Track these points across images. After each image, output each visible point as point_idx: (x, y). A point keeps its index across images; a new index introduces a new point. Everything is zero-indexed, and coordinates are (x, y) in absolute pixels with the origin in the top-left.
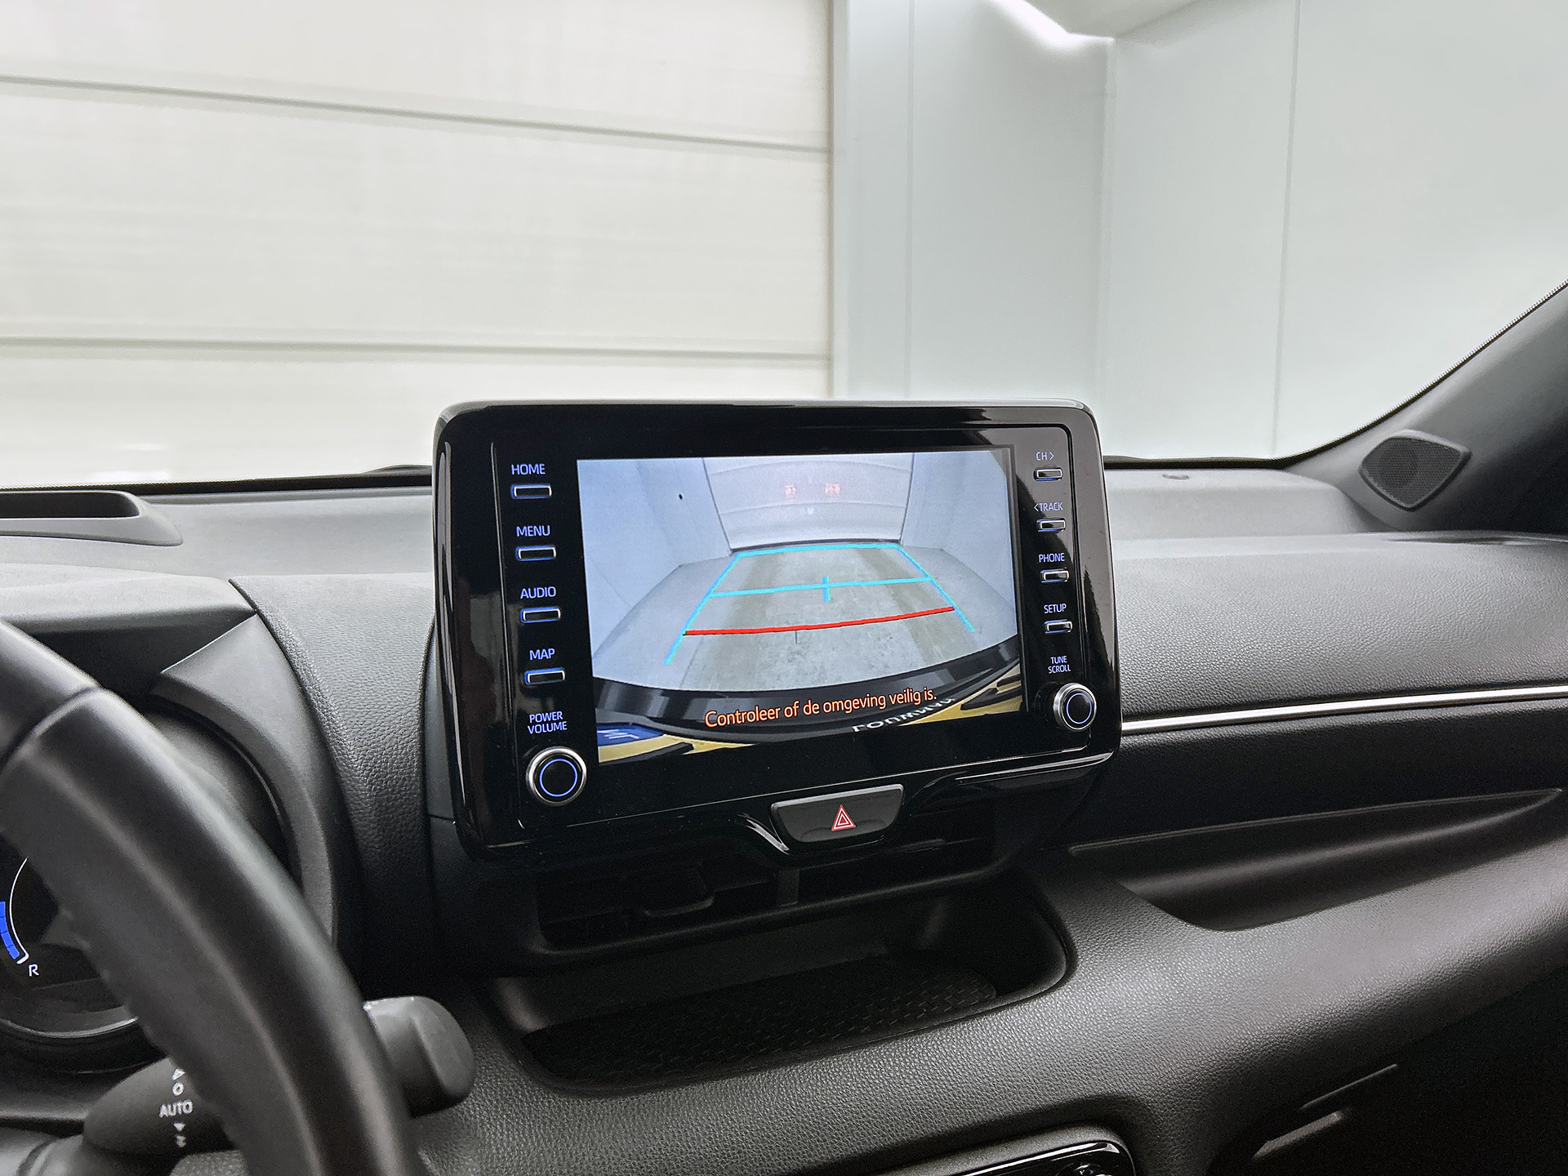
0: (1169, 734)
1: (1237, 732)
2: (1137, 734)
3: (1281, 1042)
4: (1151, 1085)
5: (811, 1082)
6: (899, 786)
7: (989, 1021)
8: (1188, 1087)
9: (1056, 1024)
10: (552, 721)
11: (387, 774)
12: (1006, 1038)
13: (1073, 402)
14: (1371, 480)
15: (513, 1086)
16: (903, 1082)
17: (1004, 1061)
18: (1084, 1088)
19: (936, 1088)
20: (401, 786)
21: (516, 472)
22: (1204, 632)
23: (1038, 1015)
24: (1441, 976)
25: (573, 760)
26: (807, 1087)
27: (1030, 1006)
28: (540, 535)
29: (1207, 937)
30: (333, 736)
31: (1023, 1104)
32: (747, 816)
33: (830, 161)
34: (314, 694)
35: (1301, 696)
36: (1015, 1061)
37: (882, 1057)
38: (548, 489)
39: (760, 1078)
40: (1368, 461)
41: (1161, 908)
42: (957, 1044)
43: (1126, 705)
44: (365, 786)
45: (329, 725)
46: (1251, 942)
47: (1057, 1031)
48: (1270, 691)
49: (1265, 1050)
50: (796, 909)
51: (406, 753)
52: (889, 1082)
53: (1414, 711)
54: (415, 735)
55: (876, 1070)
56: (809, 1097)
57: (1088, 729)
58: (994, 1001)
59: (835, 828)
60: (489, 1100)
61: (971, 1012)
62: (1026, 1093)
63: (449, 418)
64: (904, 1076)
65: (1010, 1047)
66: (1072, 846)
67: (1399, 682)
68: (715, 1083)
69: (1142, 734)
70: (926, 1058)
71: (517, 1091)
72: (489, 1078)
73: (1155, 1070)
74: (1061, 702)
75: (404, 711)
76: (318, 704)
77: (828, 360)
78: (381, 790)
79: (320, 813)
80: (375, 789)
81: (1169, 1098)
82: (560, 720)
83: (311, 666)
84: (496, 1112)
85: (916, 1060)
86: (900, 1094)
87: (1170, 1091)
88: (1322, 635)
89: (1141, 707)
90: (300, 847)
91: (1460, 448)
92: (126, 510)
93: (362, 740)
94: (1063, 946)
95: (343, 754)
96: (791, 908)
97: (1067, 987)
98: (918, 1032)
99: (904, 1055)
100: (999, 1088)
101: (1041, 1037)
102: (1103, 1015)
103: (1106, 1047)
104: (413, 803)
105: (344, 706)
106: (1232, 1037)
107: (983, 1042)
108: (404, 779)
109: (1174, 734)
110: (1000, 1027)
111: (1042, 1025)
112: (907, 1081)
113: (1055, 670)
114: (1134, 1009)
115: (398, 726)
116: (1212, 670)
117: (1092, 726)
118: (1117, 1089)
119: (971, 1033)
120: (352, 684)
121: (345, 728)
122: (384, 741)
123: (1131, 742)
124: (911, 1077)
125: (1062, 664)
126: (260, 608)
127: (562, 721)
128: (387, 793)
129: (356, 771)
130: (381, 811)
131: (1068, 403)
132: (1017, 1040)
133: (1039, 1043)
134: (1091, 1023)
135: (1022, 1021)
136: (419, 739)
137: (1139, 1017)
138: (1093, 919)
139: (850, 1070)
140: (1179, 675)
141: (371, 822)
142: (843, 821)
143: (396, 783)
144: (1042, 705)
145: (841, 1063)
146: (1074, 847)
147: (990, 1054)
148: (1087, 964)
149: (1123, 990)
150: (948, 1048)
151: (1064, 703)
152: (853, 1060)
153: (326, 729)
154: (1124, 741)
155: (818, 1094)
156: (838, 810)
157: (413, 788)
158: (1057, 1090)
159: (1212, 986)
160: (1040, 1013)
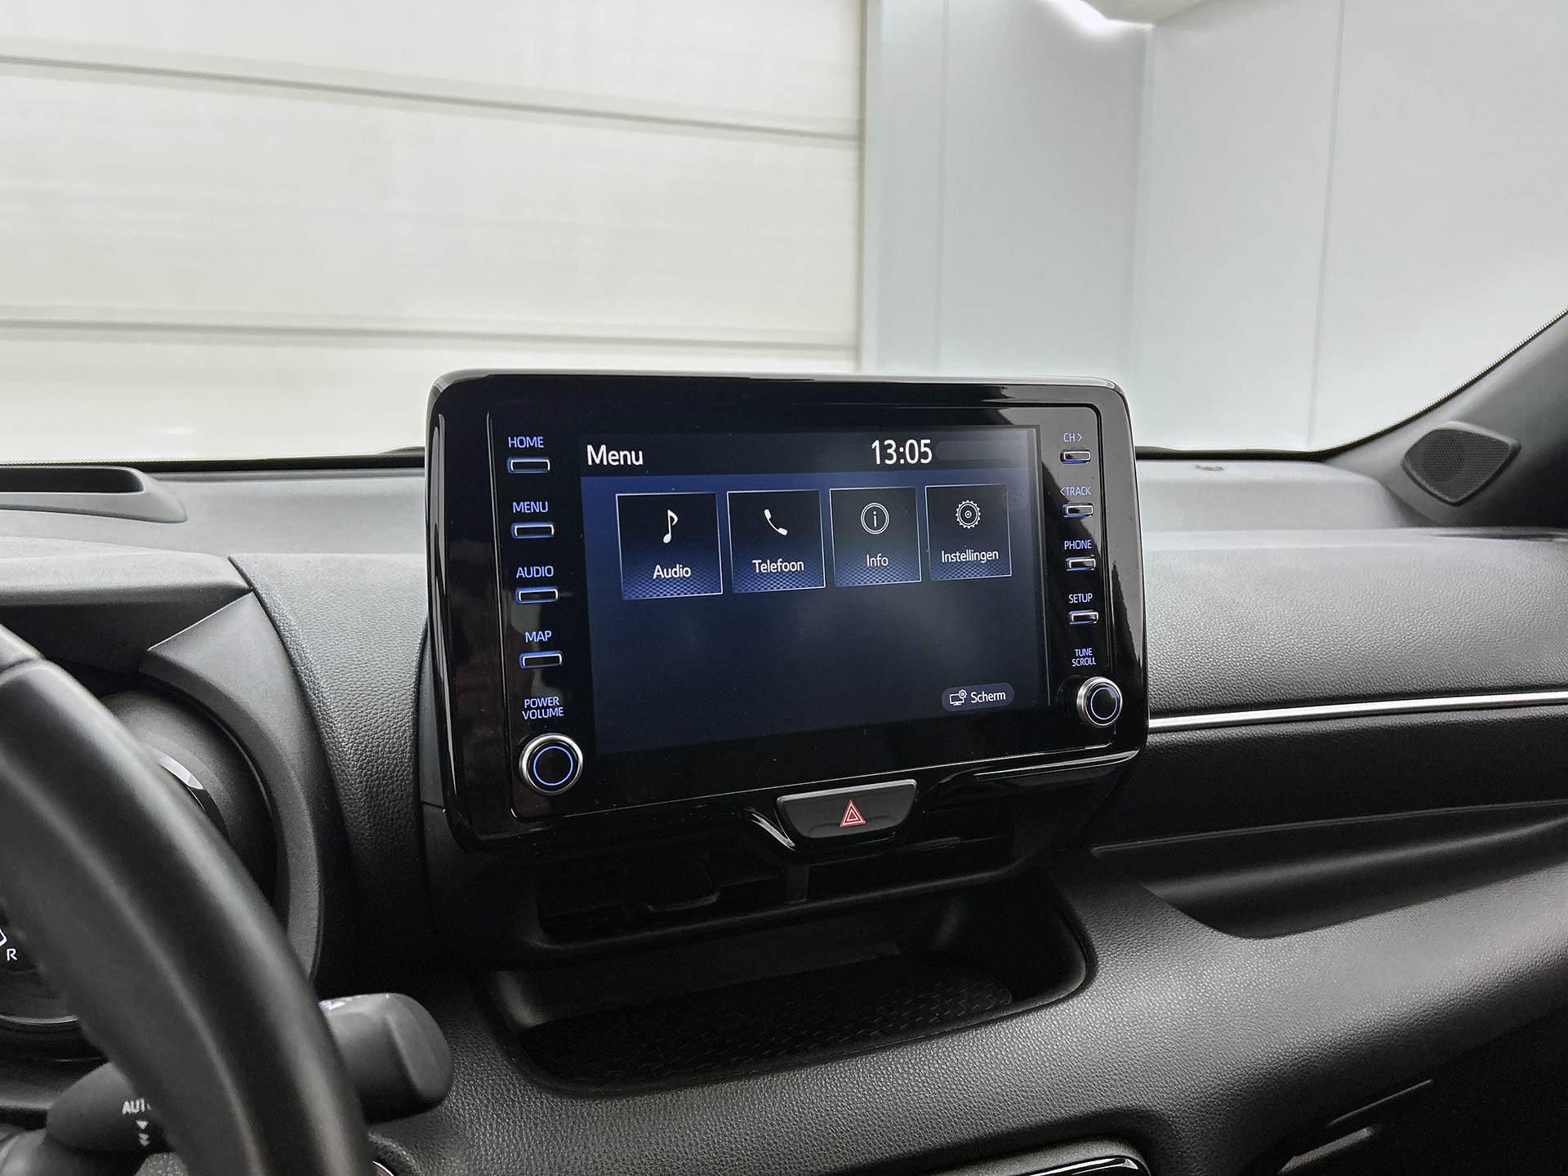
0: (1198, 732)
2: (1165, 732)
3: (1311, 1057)
4: (1172, 1099)
5: (815, 1087)
6: (912, 782)
7: (1003, 1028)
8: (1211, 1102)
9: (1073, 1033)
10: (548, 707)
11: (379, 759)
12: (1021, 1046)
13: (1103, 381)
14: (1415, 474)
15: (505, 1085)
16: (911, 1090)
17: (1018, 1070)
18: (1102, 1100)
19: (947, 1097)
20: (393, 771)
21: (513, 444)
22: (1237, 626)
23: (1055, 1022)
24: (1481, 991)
25: (569, 748)
26: (811, 1094)
27: (1046, 1014)
28: (538, 511)
29: (1235, 945)
30: (323, 719)
31: (1036, 1115)
32: (753, 810)
33: (861, 148)
34: (305, 675)
36: (1029, 1070)
37: (890, 1064)
38: (546, 463)
39: (763, 1082)
40: (1411, 454)
41: (1186, 913)
42: (970, 1051)
43: (1153, 701)
44: (355, 771)
45: (320, 707)
46: (1281, 951)
47: (1075, 1040)
48: (1306, 689)
49: (1293, 1065)
50: (804, 906)
51: (399, 738)
52: (897, 1090)
54: (409, 719)
55: (884, 1077)
56: (813, 1103)
57: (1112, 725)
58: (1008, 1008)
59: (844, 824)
60: (479, 1099)
61: (986, 1018)
62: (1040, 1104)
63: (444, 387)
64: (913, 1084)
65: (1024, 1056)
66: (1094, 847)
69: (1169, 731)
70: (937, 1066)
71: (508, 1090)
72: (480, 1076)
73: (1177, 1083)
74: (1085, 696)
75: (398, 694)
76: (309, 686)
77: (855, 350)
78: (372, 775)
79: (308, 798)
80: (366, 774)
81: (1191, 1113)
82: (556, 706)
83: (304, 646)
84: (487, 1111)
85: (926, 1068)
86: (908, 1103)
87: (1192, 1106)
88: (1362, 631)
89: (1169, 704)
90: (287, 834)
91: (1509, 441)
92: (130, 485)
93: (353, 723)
94: (1083, 951)
95: (334, 738)
96: (800, 905)
97: (1086, 994)
98: (929, 1038)
99: (913, 1061)
100: (1012, 1099)
101: (1057, 1046)
102: (1124, 1025)
103: (1125, 1058)
104: (405, 789)
105: (336, 688)
106: (1259, 1050)
107: (997, 1050)
108: (396, 765)
109: (1203, 732)
110: (1015, 1034)
111: (1059, 1034)
112: (916, 1089)
113: (1079, 663)
114: (1156, 1018)
115: (391, 709)
116: (1245, 666)
117: (1116, 721)
118: (1137, 1102)
119: (984, 1041)
120: (346, 665)
121: (336, 710)
122: (376, 724)
123: (1158, 740)
124: (920, 1085)
125: (1086, 656)
126: (256, 586)
127: (558, 707)
128: (378, 778)
129: (346, 755)
130: (372, 797)
131: (1099, 383)
132: (1032, 1048)
133: (1056, 1052)
134: (1111, 1033)
135: (1038, 1029)
136: (414, 724)
137: (1161, 1027)
138: (1115, 924)
139: (856, 1076)
140: (1210, 671)
141: (360, 808)
142: (852, 816)
143: (388, 768)
144: (1065, 699)
145: (846, 1068)
146: (1096, 848)
147: (1003, 1062)
148: (1108, 970)
149: (1145, 998)
150: (960, 1056)
151: (1088, 698)
152: (859, 1066)
153: (317, 711)
154: (1151, 739)
155: (822, 1100)
156: (848, 804)
157: (405, 774)
158: (1073, 1102)
159: (1238, 996)
160: (1058, 1021)
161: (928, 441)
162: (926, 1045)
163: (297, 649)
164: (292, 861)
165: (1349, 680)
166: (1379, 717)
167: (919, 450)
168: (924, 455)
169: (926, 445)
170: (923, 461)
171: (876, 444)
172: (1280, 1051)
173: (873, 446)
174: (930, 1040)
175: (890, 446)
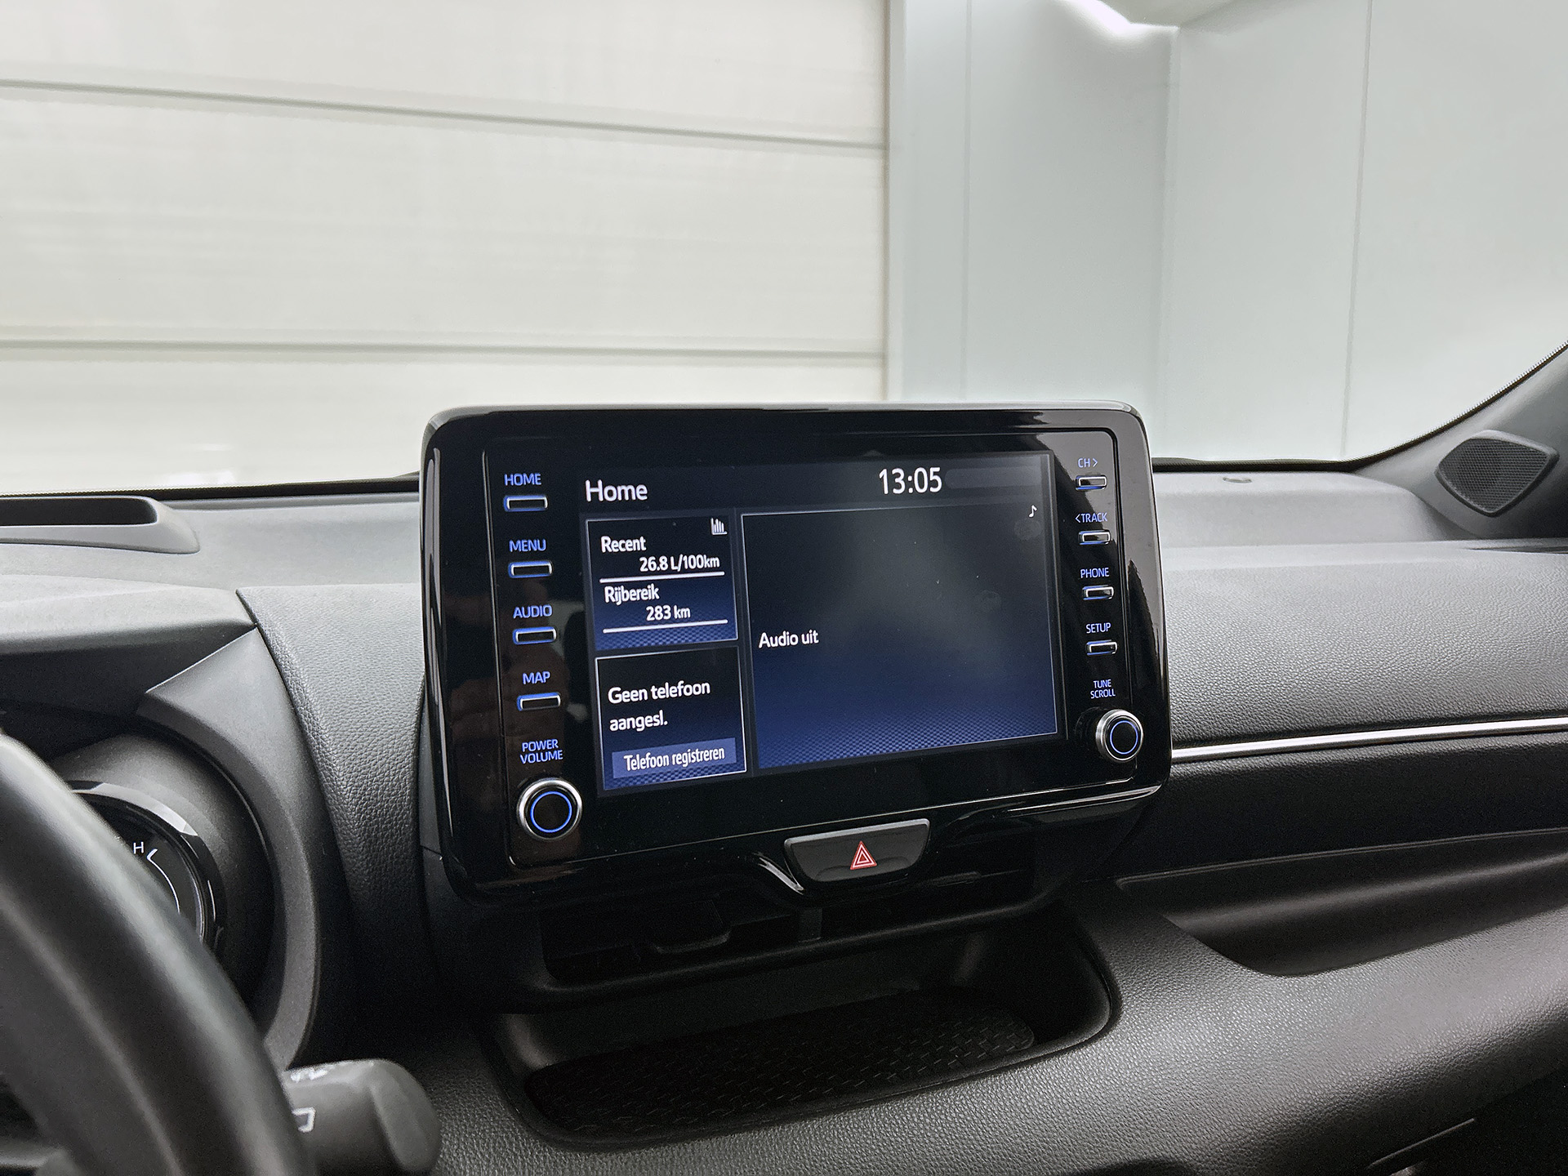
0: (1224, 762)
1: (1300, 760)
2: (1190, 762)
3: (1347, 1102)
4: (1202, 1150)
5: (828, 1139)
6: (925, 821)
7: (1023, 1074)
8: (1242, 1152)
9: (1096, 1079)
10: (547, 750)
11: (377, 802)
12: (1041, 1093)
13: (1120, 405)
14: (1449, 483)
15: (507, 1137)
16: (927, 1141)
17: (1039, 1119)
18: (1127, 1151)
19: (964, 1149)
20: (392, 815)
21: (509, 482)
22: (1264, 651)
23: (1077, 1068)
24: (1525, 1030)
25: (568, 793)
26: (823, 1145)
27: (1067, 1059)
28: (535, 550)
29: (1266, 983)
30: (322, 761)
31: (1058, 1168)
32: (760, 854)
33: (886, 157)
34: (305, 716)
35: (1370, 722)
36: (1051, 1119)
37: (905, 1113)
38: (543, 501)
39: (774, 1133)
40: (1445, 463)
41: (1215, 949)
42: (988, 1099)
43: (1177, 730)
44: (353, 815)
45: (319, 749)
46: (1314, 989)
47: (1098, 1086)
48: (1336, 715)
49: (1328, 1111)
50: (818, 945)
51: (398, 780)
52: (912, 1141)
53: (1497, 738)
54: (408, 761)
55: (899, 1128)
56: (825, 1156)
57: (1134, 759)
58: (1028, 1051)
59: (854, 866)
60: (481, 1153)
61: (1005, 1064)
62: (1062, 1156)
63: (438, 425)
64: (929, 1134)
65: (1045, 1104)
66: (1119, 878)
67: (1480, 706)
68: (723, 1137)
69: (1194, 762)
70: (954, 1115)
71: (511, 1143)
72: (482, 1128)
73: (1205, 1132)
74: (1104, 730)
75: (398, 735)
76: (309, 727)
77: (882, 358)
78: (370, 819)
79: (305, 844)
80: (364, 818)
81: (1221, 1164)
82: (555, 749)
83: (305, 685)
84: (488, 1166)
85: (943, 1117)
86: (924, 1154)
87: (1222, 1156)
88: (1394, 654)
89: (1194, 733)
90: (284, 880)
91: (1547, 450)
92: (146, 516)
93: (351, 766)
94: (1107, 990)
95: (332, 781)
96: (813, 944)
97: (1111, 1036)
98: (946, 1085)
99: (929, 1110)
100: (1032, 1150)
101: (1079, 1092)
102: (1149, 1070)
103: (1151, 1106)
104: (404, 834)
105: (335, 729)
106: (1293, 1096)
107: (1016, 1098)
108: (395, 808)
109: (1230, 762)
110: (1035, 1081)
111: (1081, 1080)
112: (932, 1139)
113: (1098, 695)
114: (1183, 1063)
115: (391, 750)
116: (1272, 692)
117: (1137, 755)
118: (1164, 1153)
119: (1003, 1088)
120: (346, 705)
121: (335, 752)
122: (376, 766)
123: (1183, 771)
124: (937, 1136)
125: (1105, 688)
126: (260, 622)
127: (557, 750)
128: (377, 822)
129: (344, 799)
130: (370, 842)
131: (1114, 405)
132: (1053, 1095)
133: (1078, 1099)
134: (1136, 1078)
135: (1060, 1074)
136: (413, 766)
137: (1188, 1072)
138: (1140, 962)
139: (870, 1126)
140: (1236, 698)
141: (359, 853)
142: (863, 859)
143: (387, 811)
144: (1083, 733)
145: (860, 1118)
146: (1121, 880)
147: (1023, 1111)
148: (1132, 1012)
149: (1172, 1042)
150: (978, 1104)
151: (1107, 732)
152: (873, 1115)
153: (316, 753)
154: (1175, 770)
155: (834, 1152)
156: (858, 846)
157: (404, 817)
158: (1097, 1153)
159: (1270, 1039)
160: (1080, 1066)
161: (938, 469)
162: (943, 1093)
163: (297, 689)
164: (289, 909)
165: (1382, 705)
166: (1414, 744)
167: (929, 478)
168: (933, 484)
169: (935, 473)
170: (932, 490)
171: (884, 473)
172: (1314, 1097)
173: (881, 476)
174: (947, 1087)
175: (898, 475)
